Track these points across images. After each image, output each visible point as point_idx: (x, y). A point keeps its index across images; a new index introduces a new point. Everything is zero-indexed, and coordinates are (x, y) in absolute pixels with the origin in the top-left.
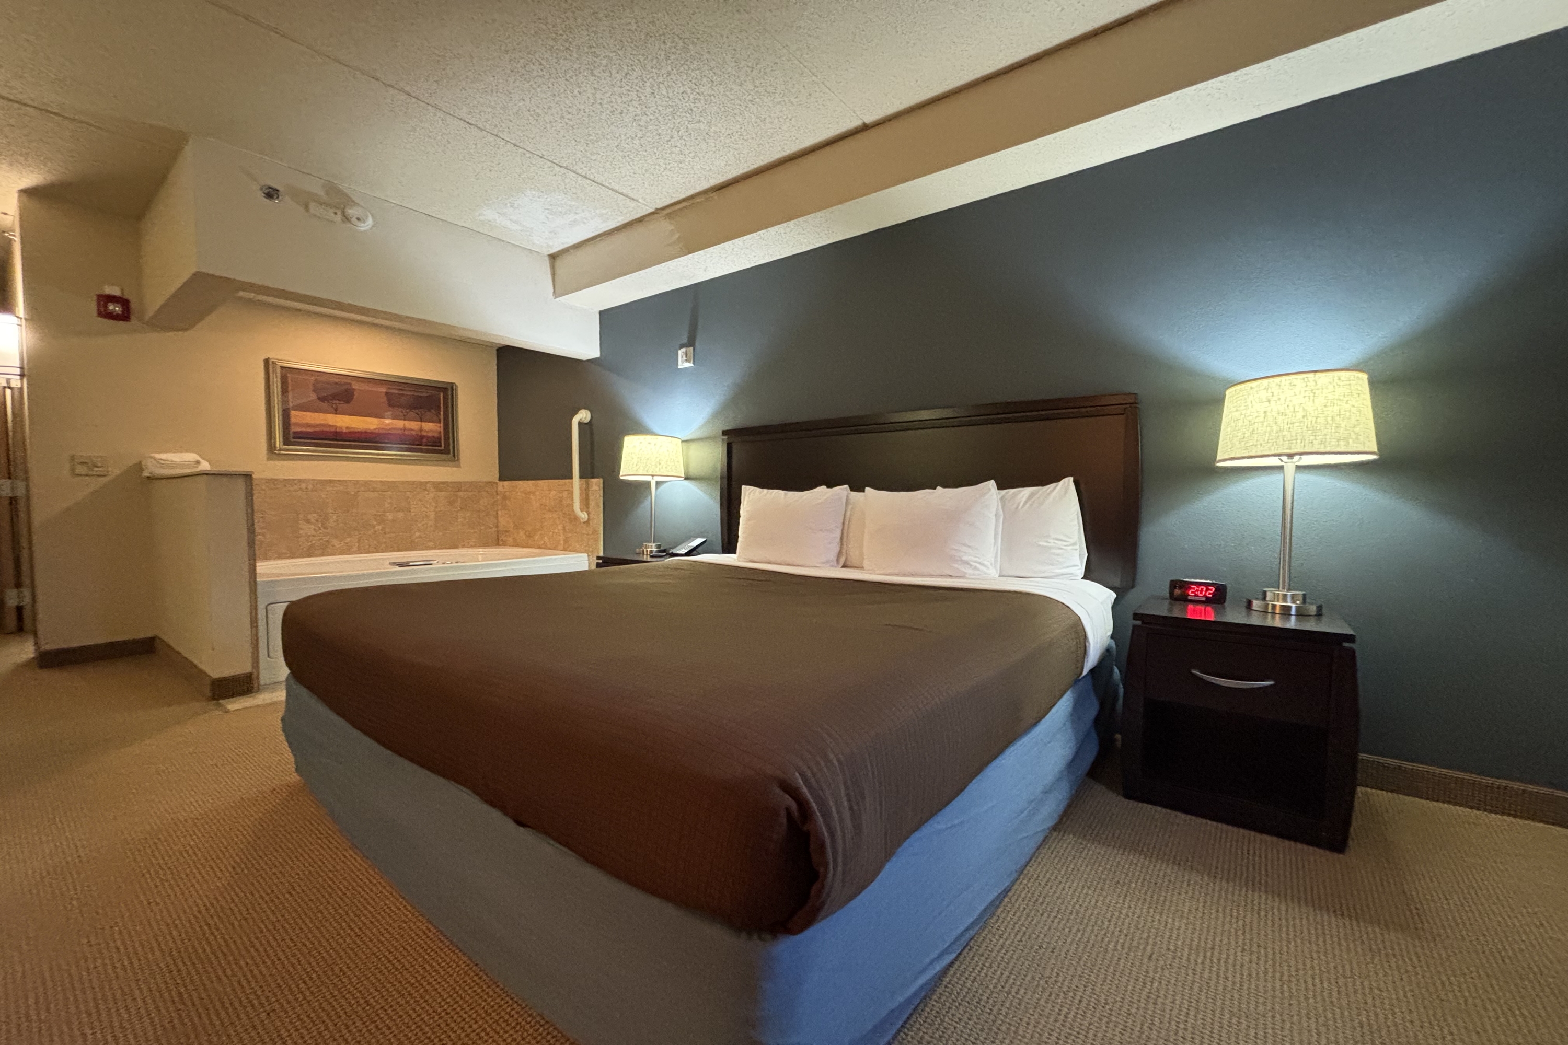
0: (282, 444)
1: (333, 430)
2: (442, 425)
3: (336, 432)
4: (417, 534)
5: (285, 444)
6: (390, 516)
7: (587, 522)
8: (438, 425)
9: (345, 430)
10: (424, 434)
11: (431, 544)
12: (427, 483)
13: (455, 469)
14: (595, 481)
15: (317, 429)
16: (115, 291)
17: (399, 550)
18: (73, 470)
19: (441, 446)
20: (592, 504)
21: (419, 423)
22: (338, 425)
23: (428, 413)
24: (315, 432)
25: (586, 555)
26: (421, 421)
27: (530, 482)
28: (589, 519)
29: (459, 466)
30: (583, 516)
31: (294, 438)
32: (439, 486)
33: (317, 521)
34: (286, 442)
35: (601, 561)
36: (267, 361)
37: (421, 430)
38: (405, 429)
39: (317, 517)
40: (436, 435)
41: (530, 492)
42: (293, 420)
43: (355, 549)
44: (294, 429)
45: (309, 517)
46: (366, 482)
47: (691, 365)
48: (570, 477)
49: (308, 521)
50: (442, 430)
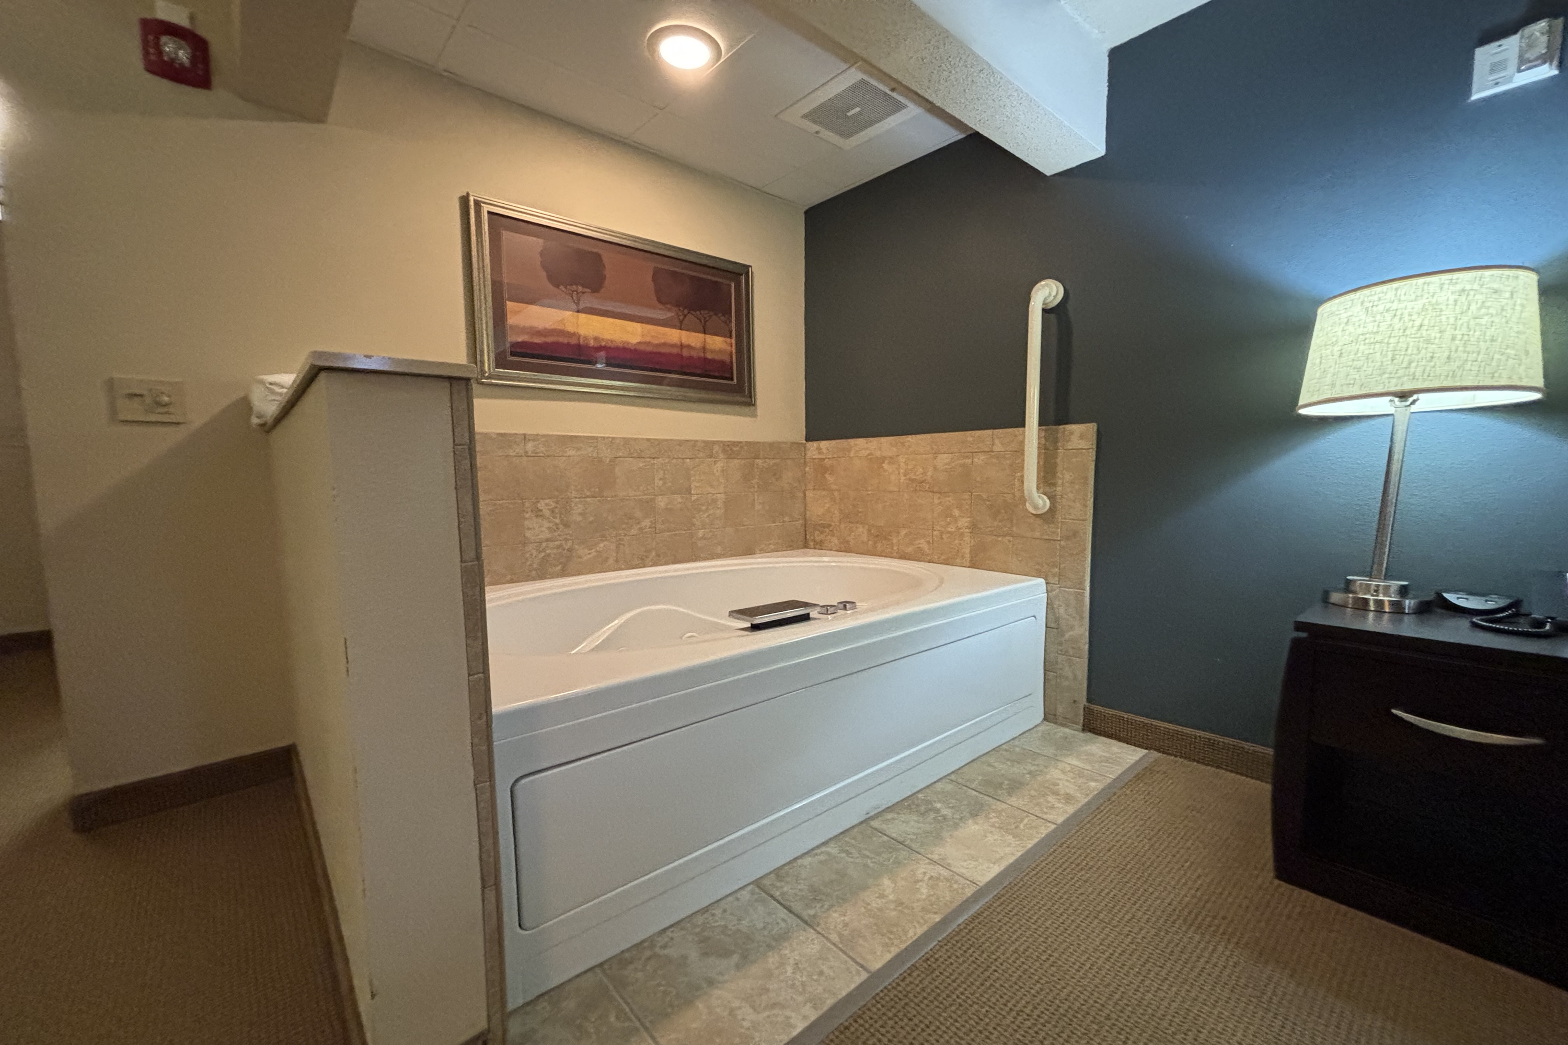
0: (493, 365)
1: (573, 341)
2: (733, 341)
3: (579, 346)
4: (701, 533)
5: (498, 366)
6: (661, 502)
7: (1049, 516)
8: (728, 340)
9: (592, 343)
10: (709, 356)
11: (719, 550)
12: (714, 443)
13: (748, 419)
14: (1076, 429)
15: (550, 340)
16: (179, 17)
17: (676, 561)
18: (113, 411)
19: (732, 379)
20: (1065, 476)
21: (701, 335)
22: (583, 332)
23: (714, 317)
24: (546, 343)
25: (1041, 581)
26: (705, 333)
27: (885, 440)
28: (1052, 510)
29: (754, 415)
30: (1040, 502)
31: (513, 354)
32: (731, 449)
33: (552, 511)
34: (501, 362)
35: (1304, 635)
36: (464, 200)
37: (704, 349)
38: (682, 346)
39: (553, 505)
40: (726, 358)
41: (883, 459)
42: (511, 320)
43: (611, 561)
44: (513, 338)
45: (541, 505)
46: (626, 441)
47: (1556, 72)
48: (1020, 422)
49: (538, 513)
50: (734, 351)
